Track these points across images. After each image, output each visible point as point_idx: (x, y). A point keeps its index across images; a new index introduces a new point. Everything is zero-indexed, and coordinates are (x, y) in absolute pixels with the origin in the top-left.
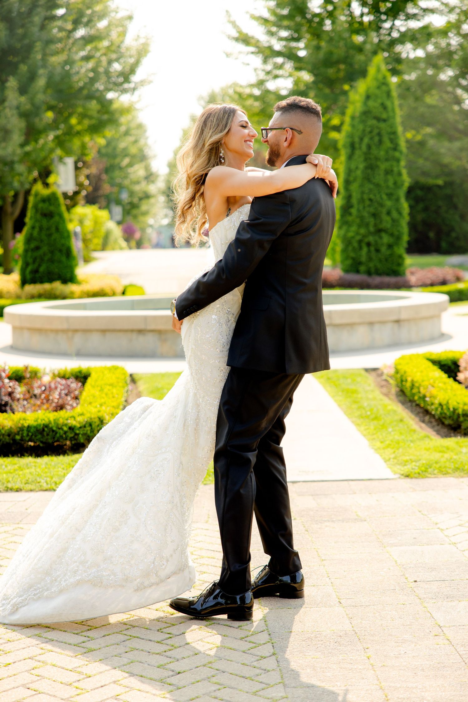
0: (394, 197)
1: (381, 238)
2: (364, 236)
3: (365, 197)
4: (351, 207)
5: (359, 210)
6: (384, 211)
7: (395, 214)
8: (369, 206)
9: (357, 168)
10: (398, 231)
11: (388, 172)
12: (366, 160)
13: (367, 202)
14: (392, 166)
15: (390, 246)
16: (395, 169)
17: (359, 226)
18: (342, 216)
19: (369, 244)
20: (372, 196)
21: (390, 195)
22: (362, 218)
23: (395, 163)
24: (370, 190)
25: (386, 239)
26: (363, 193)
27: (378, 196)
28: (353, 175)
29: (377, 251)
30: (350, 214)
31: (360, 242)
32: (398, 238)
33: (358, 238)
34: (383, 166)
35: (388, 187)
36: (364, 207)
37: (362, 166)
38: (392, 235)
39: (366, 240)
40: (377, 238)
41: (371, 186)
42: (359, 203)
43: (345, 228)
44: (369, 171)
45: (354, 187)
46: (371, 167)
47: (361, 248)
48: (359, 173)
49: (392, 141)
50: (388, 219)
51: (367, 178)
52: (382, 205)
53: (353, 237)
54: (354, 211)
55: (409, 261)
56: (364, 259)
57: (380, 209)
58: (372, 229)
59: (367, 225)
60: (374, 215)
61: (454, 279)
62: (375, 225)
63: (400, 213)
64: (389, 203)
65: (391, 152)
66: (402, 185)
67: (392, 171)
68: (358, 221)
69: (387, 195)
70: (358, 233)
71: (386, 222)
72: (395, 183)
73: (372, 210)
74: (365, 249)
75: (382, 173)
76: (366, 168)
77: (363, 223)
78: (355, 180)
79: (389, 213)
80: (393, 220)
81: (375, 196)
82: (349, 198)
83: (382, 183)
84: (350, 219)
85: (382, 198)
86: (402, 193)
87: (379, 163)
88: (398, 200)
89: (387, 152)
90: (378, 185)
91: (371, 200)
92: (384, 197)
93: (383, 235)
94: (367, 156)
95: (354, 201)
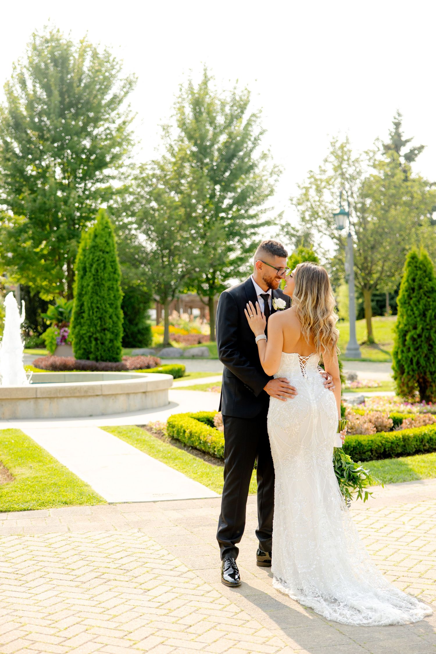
0: (114, 306)
1: (105, 334)
2: (93, 333)
3: (94, 305)
4: (84, 312)
5: (89, 315)
6: (108, 316)
7: (115, 319)
8: (96, 312)
9: (88, 285)
10: (117, 330)
11: (110, 289)
12: (94, 279)
13: (96, 310)
14: (113, 284)
15: (111, 341)
16: (115, 286)
17: (89, 326)
18: (76, 319)
19: (96, 339)
20: (99, 305)
21: (111, 305)
22: (92, 320)
23: (115, 283)
24: (97, 301)
25: (109, 336)
26: (92, 303)
27: (103, 305)
28: (84, 290)
29: (102, 344)
30: (83, 318)
31: (90, 337)
32: (117, 335)
33: (88, 334)
34: (107, 284)
35: (110, 299)
36: (93, 313)
37: (91, 284)
38: (113, 333)
39: (94, 336)
40: (102, 335)
41: (98, 298)
42: (89, 310)
43: (78, 327)
44: (97, 287)
45: (86, 299)
46: (98, 285)
47: (90, 342)
48: (89, 288)
49: (112, 266)
50: (111, 321)
51: (95, 293)
52: (106, 312)
53: (85, 334)
54: (85, 315)
55: (124, 351)
56: (92, 350)
57: (104, 314)
58: (98, 328)
59: (95, 325)
60: (100, 318)
61: (154, 364)
62: (101, 325)
63: (118, 318)
64: (111, 310)
65: (112, 274)
66: (119, 298)
67: (113, 287)
68: (88, 322)
69: (109, 304)
70: (88, 332)
71: (109, 323)
72: (114, 296)
73: (99, 316)
74: (94, 343)
75: (106, 289)
76: (95, 285)
77: (92, 324)
78: (86, 293)
79: (110, 317)
80: (113, 322)
81: (101, 304)
82: (82, 305)
83: (106, 296)
84: (82, 321)
85: (105, 306)
86: (119, 303)
87: (104, 282)
88: (116, 308)
89: (109, 274)
90: (103, 297)
91: (98, 308)
92: (108, 306)
93: (106, 332)
94: (95, 277)
95: (86, 308)
